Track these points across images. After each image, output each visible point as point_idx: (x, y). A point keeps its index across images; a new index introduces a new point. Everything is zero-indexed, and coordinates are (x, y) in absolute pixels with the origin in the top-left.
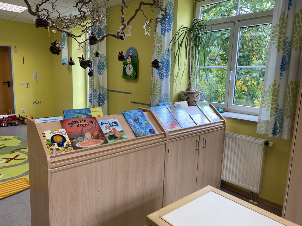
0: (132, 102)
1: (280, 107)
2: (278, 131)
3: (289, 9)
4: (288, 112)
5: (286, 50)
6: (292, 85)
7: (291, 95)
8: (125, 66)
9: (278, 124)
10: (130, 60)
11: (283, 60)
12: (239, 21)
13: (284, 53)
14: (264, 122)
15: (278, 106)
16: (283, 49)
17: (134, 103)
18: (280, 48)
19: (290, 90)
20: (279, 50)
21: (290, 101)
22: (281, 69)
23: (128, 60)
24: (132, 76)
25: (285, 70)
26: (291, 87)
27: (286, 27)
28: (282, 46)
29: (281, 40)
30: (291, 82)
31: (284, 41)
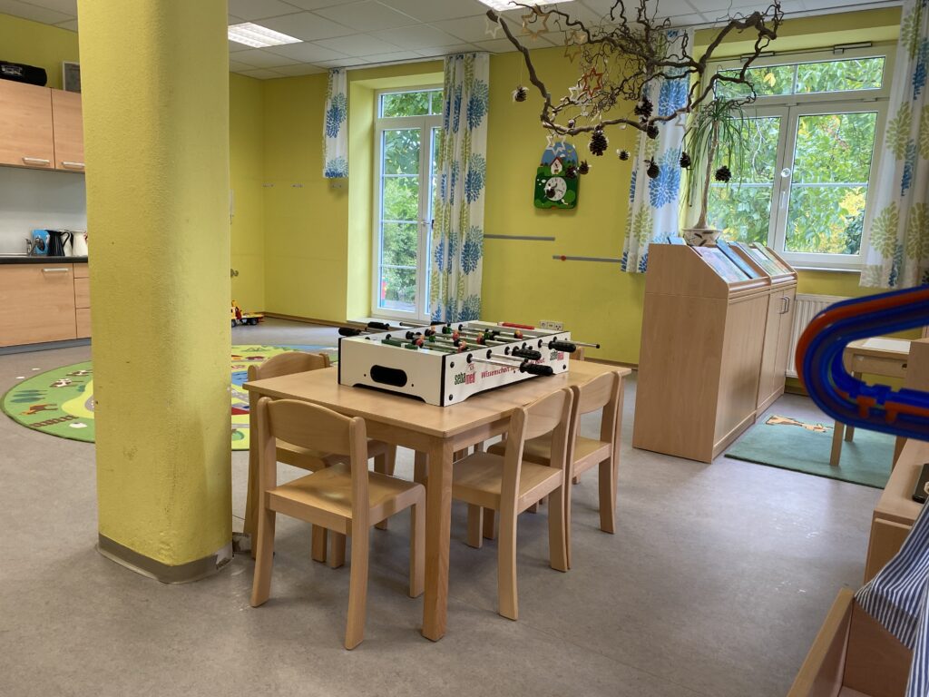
0: (554, 257)
1: (899, 243)
2: (895, 279)
3: (915, 98)
4: (913, 249)
5: (910, 157)
6: (919, 209)
7: (918, 223)
8: (544, 181)
9: (896, 269)
10: (560, 169)
11: (905, 172)
12: (798, 104)
13: (906, 163)
14: (871, 267)
15: (897, 240)
16: (906, 156)
17: (563, 258)
18: (902, 155)
19: (917, 217)
20: (899, 157)
21: (916, 232)
22: (903, 185)
23: (553, 168)
24: (563, 201)
25: (907, 187)
26: (917, 212)
27: (909, 125)
28: (905, 152)
29: (904, 142)
30: (918, 204)
31: (907, 144)
